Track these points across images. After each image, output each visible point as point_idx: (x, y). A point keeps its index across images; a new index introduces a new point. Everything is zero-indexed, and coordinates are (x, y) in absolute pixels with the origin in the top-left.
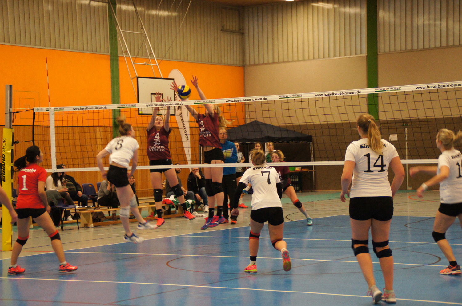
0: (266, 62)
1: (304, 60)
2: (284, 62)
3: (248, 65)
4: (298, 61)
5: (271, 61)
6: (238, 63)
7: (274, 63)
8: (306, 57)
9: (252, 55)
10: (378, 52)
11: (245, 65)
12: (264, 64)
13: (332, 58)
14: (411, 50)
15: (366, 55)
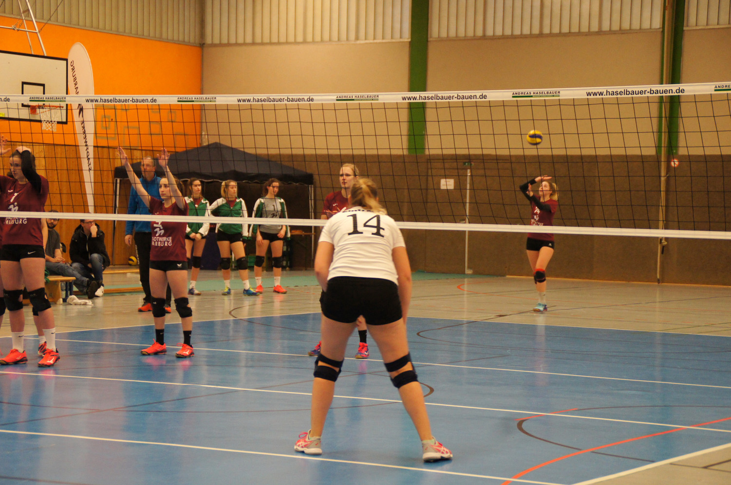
0: (240, 41)
1: (305, 42)
2: (271, 43)
3: (209, 44)
4: (296, 43)
5: (249, 40)
6: (192, 40)
7: (254, 44)
8: (309, 39)
9: (217, 27)
10: (429, 36)
11: (204, 44)
12: (237, 44)
13: (353, 43)
14: (481, 37)
15: (410, 40)
